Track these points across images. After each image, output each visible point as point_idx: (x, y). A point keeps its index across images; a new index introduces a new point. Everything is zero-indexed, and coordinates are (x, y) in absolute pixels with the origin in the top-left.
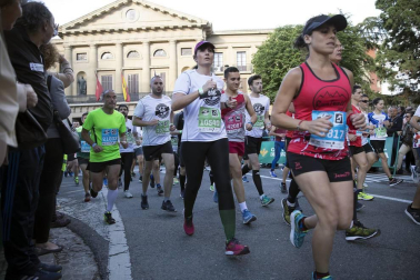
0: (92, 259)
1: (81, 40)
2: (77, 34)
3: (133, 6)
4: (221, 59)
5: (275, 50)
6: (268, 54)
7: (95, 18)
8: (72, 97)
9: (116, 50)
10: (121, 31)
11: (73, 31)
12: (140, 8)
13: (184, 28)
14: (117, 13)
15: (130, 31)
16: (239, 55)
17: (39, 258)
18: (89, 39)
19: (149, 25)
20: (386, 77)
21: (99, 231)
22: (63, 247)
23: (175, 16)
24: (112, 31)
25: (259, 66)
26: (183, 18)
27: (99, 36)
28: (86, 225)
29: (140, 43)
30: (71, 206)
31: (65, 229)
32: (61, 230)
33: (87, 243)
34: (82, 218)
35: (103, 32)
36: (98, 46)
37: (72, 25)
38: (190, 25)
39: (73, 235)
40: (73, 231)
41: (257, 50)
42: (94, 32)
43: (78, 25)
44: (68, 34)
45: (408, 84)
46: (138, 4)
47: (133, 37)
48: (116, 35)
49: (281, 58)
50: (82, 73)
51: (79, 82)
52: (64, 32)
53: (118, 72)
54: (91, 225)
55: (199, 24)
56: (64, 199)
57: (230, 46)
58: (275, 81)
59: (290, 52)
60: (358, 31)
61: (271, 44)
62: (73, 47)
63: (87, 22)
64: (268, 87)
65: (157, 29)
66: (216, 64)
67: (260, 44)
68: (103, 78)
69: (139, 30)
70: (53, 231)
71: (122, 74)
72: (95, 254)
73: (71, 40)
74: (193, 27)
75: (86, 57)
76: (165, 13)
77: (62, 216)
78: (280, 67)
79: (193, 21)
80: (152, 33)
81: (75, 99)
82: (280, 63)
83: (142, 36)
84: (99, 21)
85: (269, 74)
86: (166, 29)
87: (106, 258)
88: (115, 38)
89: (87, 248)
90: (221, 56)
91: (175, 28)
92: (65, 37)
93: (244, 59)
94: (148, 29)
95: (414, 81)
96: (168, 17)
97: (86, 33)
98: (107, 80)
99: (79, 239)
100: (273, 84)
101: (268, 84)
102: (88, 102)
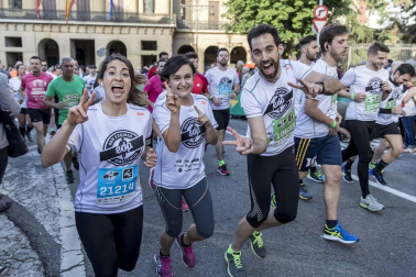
8: (2, 9)
20: (377, 7)
21: (47, 227)
28: (31, 216)
33: (35, 246)
34: (26, 203)
39: (15, 232)
40: (17, 225)
45: (399, 16)
54: (38, 215)
72: (44, 265)
81: (7, 13)
87: (57, 275)
89: (34, 254)
95: (406, 15)
100: (248, 12)
101: (243, 11)
102: (24, 18)
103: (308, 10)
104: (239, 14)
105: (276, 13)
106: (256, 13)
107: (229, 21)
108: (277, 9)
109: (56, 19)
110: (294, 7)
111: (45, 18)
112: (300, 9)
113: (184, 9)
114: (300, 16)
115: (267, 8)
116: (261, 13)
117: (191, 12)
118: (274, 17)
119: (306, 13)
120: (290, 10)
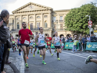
1: (18, 14)
2: (17, 13)
3: (32, 5)
4: (56, 19)
5: (71, 16)
6: (69, 16)
7: (22, 8)
8: (16, 29)
9: (27, 17)
10: (28, 12)
11: (16, 12)
12: (33, 5)
13: (45, 10)
14: (27, 7)
15: (31, 11)
16: (61, 17)
18: (20, 14)
19: (36, 10)
21: (18, 68)
23: (43, 7)
24: (26, 12)
25: (66, 20)
26: (45, 8)
27: (23, 13)
29: (33, 15)
30: (12, 60)
35: (24, 12)
36: (22, 16)
38: (47, 9)
42: (22, 12)
43: (17, 11)
44: (15, 13)
46: (33, 4)
47: (31, 13)
48: (27, 13)
50: (18, 23)
51: (17, 25)
52: (14, 12)
55: (49, 9)
57: (58, 15)
58: (71, 24)
59: (76, 16)
61: (70, 14)
62: (16, 16)
63: (20, 10)
64: (69, 26)
65: (38, 11)
67: (67, 14)
69: (33, 11)
73: (16, 14)
74: (48, 10)
75: (19, 19)
76: (40, 6)
78: (73, 20)
79: (48, 8)
80: (36, 12)
82: (73, 19)
83: (34, 13)
84: (23, 9)
85: (69, 22)
86: (40, 10)
91: (43, 10)
92: (14, 14)
94: (35, 11)
96: (41, 7)
97: (19, 12)
99: (12, 70)
100: (70, 25)
101: (69, 25)
103: (87, 23)
104: (68, 26)
105: (78, 25)
106: (72, 25)
107: (65, 28)
108: (78, 24)
110: (83, 23)
112: (84, 23)
113: (54, 26)
115: (75, 24)
116: (74, 25)
117: (56, 27)
118: (77, 26)
119: (86, 24)
120: (82, 24)
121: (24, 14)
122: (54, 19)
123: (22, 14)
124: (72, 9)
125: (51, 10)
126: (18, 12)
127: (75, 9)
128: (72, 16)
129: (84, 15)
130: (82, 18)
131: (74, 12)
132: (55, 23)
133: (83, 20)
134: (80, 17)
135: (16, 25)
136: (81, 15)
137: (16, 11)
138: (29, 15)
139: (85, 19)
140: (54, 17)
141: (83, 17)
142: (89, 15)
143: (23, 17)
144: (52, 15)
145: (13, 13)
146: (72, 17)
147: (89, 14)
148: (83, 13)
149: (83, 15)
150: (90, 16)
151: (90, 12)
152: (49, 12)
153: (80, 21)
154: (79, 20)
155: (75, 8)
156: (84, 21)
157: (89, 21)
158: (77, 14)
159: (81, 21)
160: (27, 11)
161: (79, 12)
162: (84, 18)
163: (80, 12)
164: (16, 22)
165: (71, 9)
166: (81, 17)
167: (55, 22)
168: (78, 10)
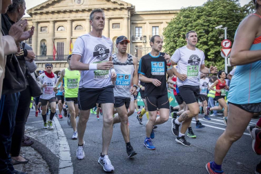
0: (47, 170)
1: (44, 17)
2: (41, 13)
4: (141, 32)
5: (180, 25)
6: (176, 28)
7: (54, 3)
8: (37, 56)
9: (67, 25)
10: (71, 11)
11: (39, 12)
13: (115, 9)
15: (77, 11)
16: (154, 29)
17: (14, 166)
18: (50, 17)
19: (90, 7)
21: (52, 150)
22: (29, 160)
23: (108, 1)
24: (65, 12)
25: (168, 37)
26: (114, 3)
27: (56, 15)
28: (44, 146)
29: (84, 20)
30: (34, 132)
31: (30, 148)
32: (27, 148)
33: (44, 158)
34: (41, 141)
35: (59, 12)
36: (55, 22)
37: (39, 8)
38: (119, 7)
39: (35, 152)
40: (35, 149)
41: (167, 25)
42: (53, 13)
43: (42, 8)
44: (36, 14)
47: (79, 15)
48: (68, 14)
49: (185, 31)
50: (44, 40)
51: (41, 47)
52: (33, 12)
53: (68, 40)
54: (47, 146)
55: (125, 7)
56: (29, 127)
57: (147, 22)
59: (191, 26)
60: (244, 11)
61: (178, 21)
62: (38, 23)
63: (48, 5)
66: (137, 35)
67: (169, 21)
68: (58, 43)
69: (83, 11)
70: (22, 149)
71: (71, 42)
72: (49, 166)
73: (37, 18)
74: (121, 9)
75: (47, 29)
77: (28, 139)
78: (184, 37)
79: (121, 4)
81: (38, 58)
82: (184, 35)
83: (85, 15)
84: (57, 5)
85: (176, 43)
87: (57, 170)
88: (67, 16)
89: (44, 162)
90: (141, 29)
91: (109, 9)
92: (34, 16)
93: (157, 31)
94: (89, 10)
96: (104, 1)
97: (47, 13)
98: (61, 46)
99: (39, 156)
102: (47, 60)
109: (64, 60)
110: (208, 45)
111: (57, 60)
112: (212, 46)
113: (137, 50)
114: (213, 51)
117: (141, 53)
119: (217, 49)
120: (206, 47)
121: (60, 17)
122: (137, 32)
123: (56, 17)
124: (184, 10)
125: (131, 9)
126: (45, 10)
127: (191, 9)
128: (181, 28)
129: (211, 26)
130: (207, 32)
131: (188, 17)
132: (138, 44)
133: (209, 38)
134: (202, 31)
135: (37, 46)
136: (205, 24)
137: (37, 10)
138: (73, 21)
139: (213, 36)
140: (137, 29)
141: (210, 29)
142: (224, 26)
143: (57, 24)
144: (132, 24)
145: (31, 14)
146: (182, 30)
147: (224, 23)
148: (209, 21)
149: (208, 26)
150: (225, 29)
151: (227, 18)
152: (125, 14)
153: (201, 40)
154: (200, 36)
155: (189, 8)
156: (211, 40)
157: (223, 39)
158: (194, 23)
159: (205, 40)
160: (68, 9)
161: (199, 17)
162: (211, 34)
163: (203, 17)
164: (37, 37)
165: (181, 10)
166: (204, 29)
167: (138, 40)
168: (198, 12)
